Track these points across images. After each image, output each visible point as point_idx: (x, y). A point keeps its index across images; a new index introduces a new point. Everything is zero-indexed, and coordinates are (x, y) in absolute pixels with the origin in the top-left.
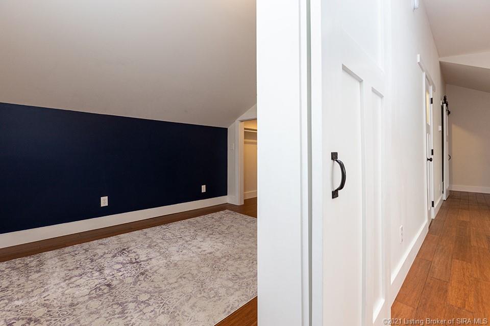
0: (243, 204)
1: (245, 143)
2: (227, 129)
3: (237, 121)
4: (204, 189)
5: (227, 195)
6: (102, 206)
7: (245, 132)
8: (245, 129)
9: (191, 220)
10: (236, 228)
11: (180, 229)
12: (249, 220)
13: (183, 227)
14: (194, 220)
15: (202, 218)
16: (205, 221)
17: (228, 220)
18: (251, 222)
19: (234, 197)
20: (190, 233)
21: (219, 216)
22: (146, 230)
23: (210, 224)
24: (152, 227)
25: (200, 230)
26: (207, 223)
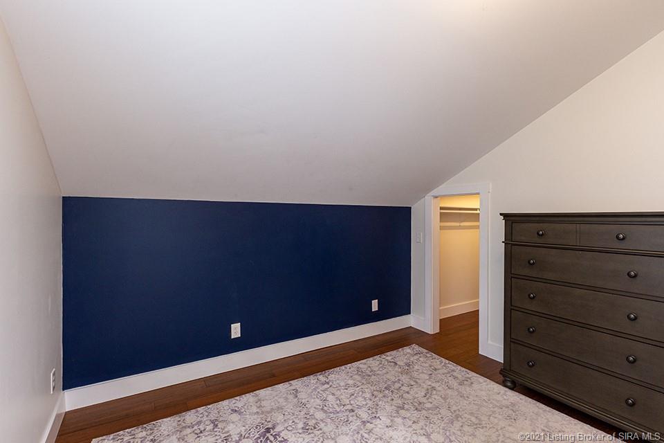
0: (438, 331)
1: (442, 228)
2: (410, 208)
3: (428, 197)
4: (375, 305)
5: (410, 313)
6: (232, 337)
7: (441, 213)
8: (441, 208)
9: (361, 366)
10: (441, 396)
11: (347, 387)
12: (460, 376)
13: (351, 382)
14: (366, 366)
15: (378, 363)
16: (384, 371)
17: (423, 373)
18: (465, 382)
19: (423, 318)
20: (365, 398)
21: (405, 361)
22: (296, 384)
23: (393, 379)
24: (303, 377)
25: (381, 395)
26: (388, 376)
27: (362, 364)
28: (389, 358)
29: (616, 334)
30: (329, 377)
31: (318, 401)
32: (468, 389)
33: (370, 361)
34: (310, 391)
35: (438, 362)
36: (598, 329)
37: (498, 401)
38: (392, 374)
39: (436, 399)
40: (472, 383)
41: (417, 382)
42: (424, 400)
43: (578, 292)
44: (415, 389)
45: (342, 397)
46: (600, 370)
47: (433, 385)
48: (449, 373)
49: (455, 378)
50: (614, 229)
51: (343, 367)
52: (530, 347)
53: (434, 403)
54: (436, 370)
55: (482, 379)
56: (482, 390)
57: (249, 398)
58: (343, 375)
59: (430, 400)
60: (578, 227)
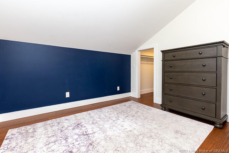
0: (140, 97)
1: (141, 63)
2: (131, 55)
3: (136, 51)
5: (130, 92)
6: (66, 97)
8: (141, 55)
9: (113, 106)
10: (141, 113)
11: (108, 112)
12: (147, 108)
13: (109, 111)
14: (115, 107)
15: (119, 105)
16: (121, 108)
17: (135, 108)
18: (149, 109)
19: (135, 93)
20: (114, 115)
21: (129, 105)
22: (89, 112)
23: (125, 109)
24: (93, 110)
25: (120, 114)
26: (122, 109)
27: (114, 106)
28: (123, 104)
29: (199, 86)
30: (102, 110)
31: (98, 116)
32: (150, 111)
33: (117, 105)
34: (95, 113)
35: (140, 105)
36: (193, 85)
37: (160, 114)
38: (124, 108)
39: (139, 114)
40: (151, 110)
41: (133, 110)
42: (135, 114)
43: (186, 74)
44: (132, 112)
45: (106, 115)
46: (193, 99)
47: (138, 110)
48: (143, 107)
49: (145, 108)
50: (198, 51)
51: (107, 107)
52: (170, 95)
53: (139, 115)
54: (139, 107)
55: (154, 108)
56: (155, 111)
57: (72, 116)
58: (107, 109)
59: (137, 114)
60: (186, 52)
